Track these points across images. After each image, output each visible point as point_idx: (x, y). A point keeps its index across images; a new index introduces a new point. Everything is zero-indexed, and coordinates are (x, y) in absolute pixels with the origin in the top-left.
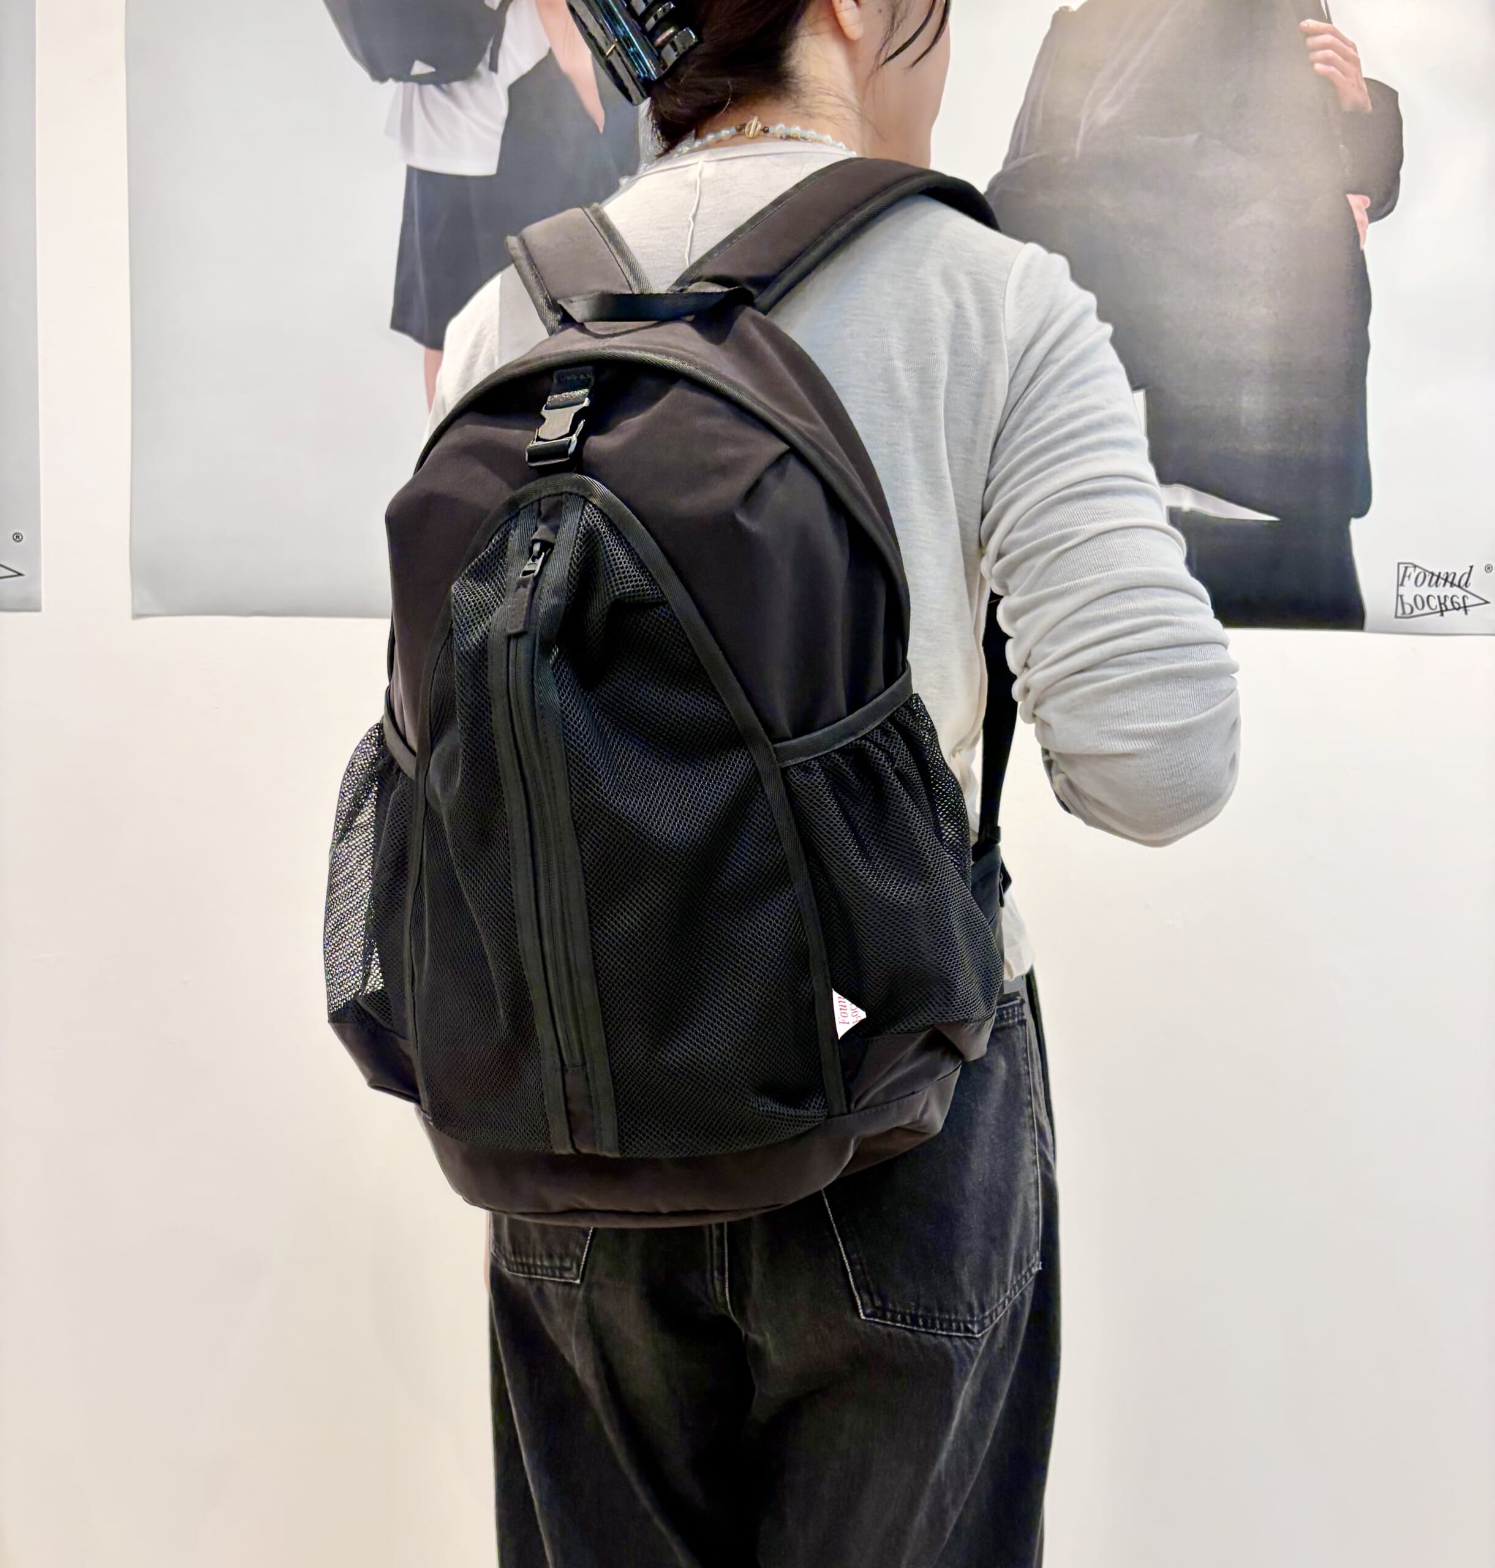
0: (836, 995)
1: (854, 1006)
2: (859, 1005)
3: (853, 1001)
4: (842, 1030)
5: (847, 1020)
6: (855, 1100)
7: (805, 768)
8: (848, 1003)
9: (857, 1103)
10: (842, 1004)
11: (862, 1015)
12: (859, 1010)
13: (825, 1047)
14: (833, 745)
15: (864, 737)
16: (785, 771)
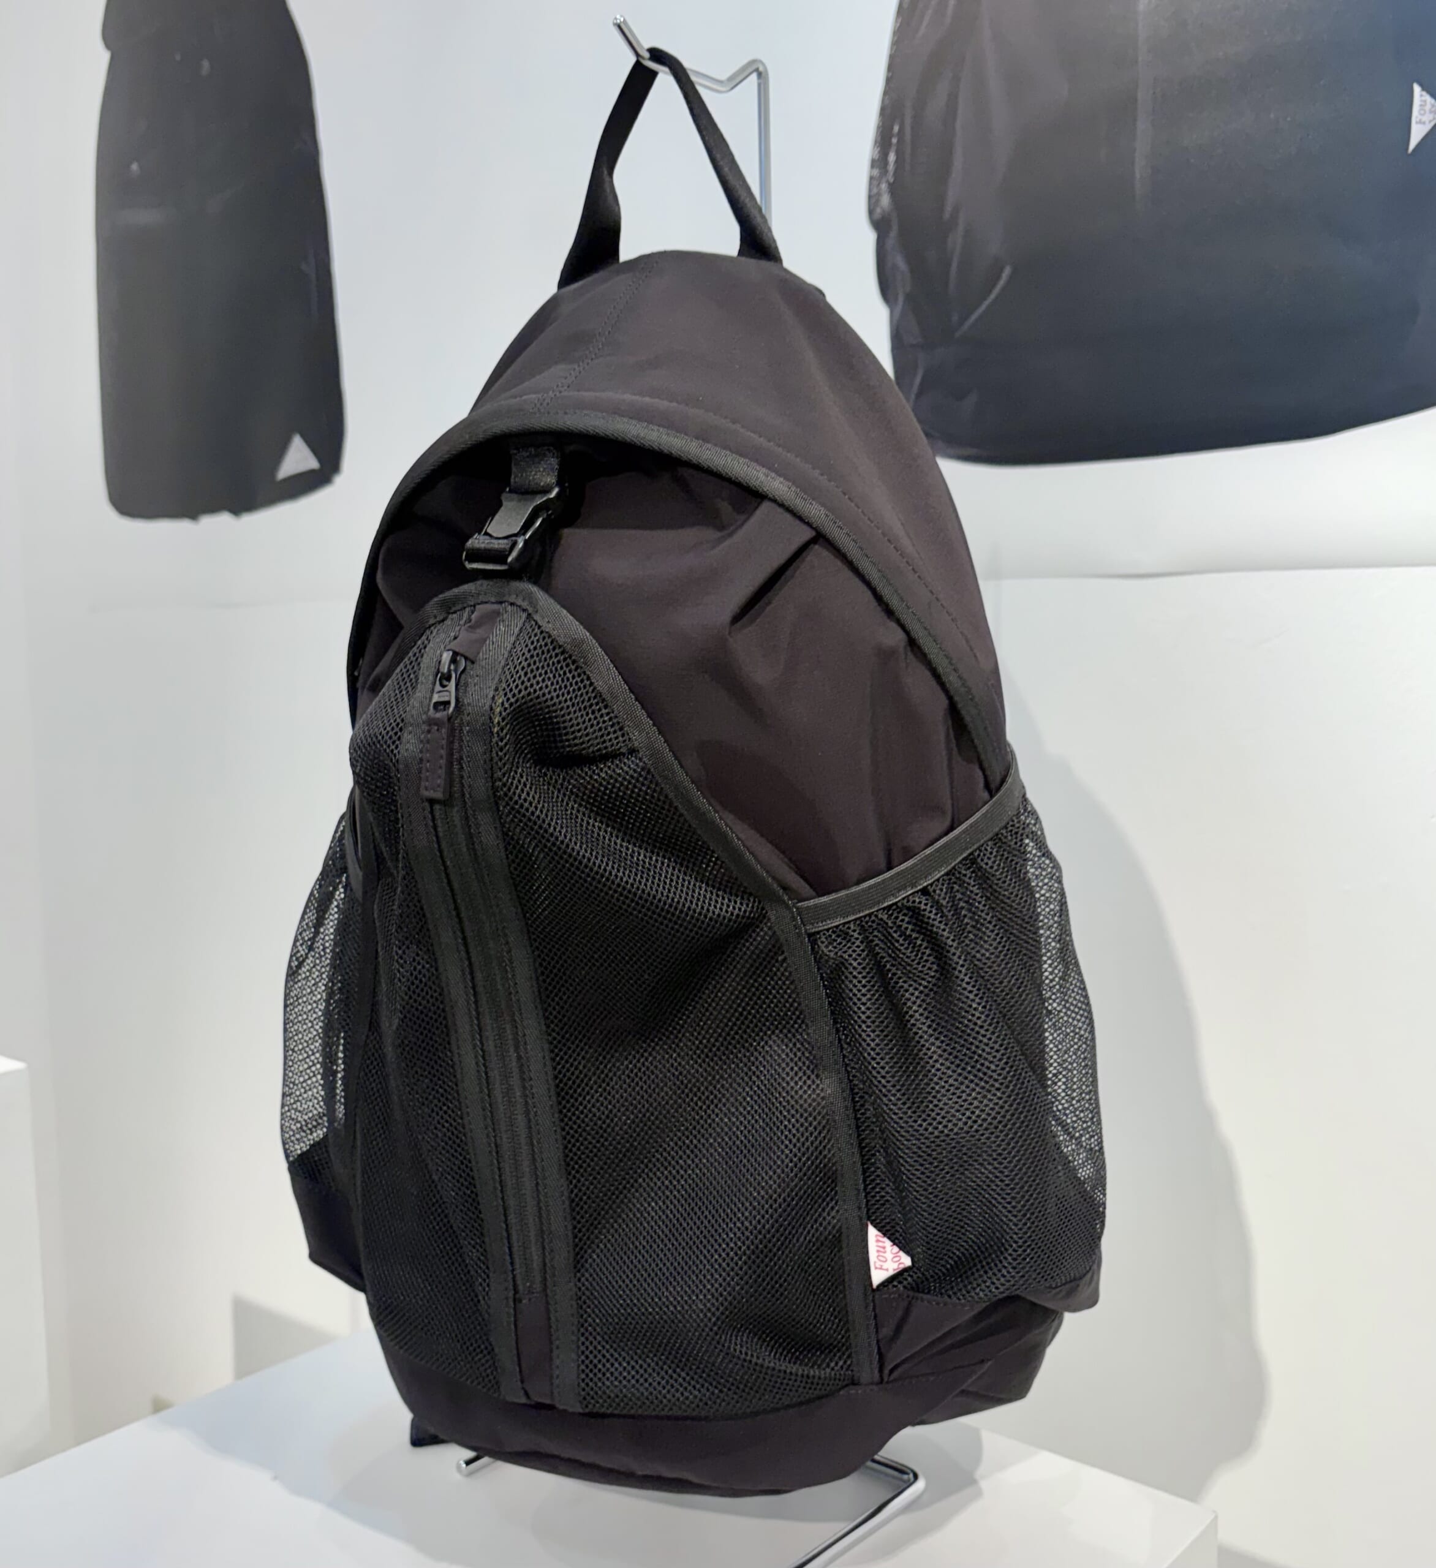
0: (872, 1232)
1: (896, 1249)
2: (902, 1248)
3: (895, 1241)
4: (878, 1277)
5: (885, 1266)
6: (890, 1367)
7: (842, 933)
8: (888, 1243)
9: (891, 1371)
10: (880, 1244)
11: (907, 1261)
12: (902, 1254)
13: (855, 1298)
14: (884, 899)
15: (924, 891)
16: (813, 937)
